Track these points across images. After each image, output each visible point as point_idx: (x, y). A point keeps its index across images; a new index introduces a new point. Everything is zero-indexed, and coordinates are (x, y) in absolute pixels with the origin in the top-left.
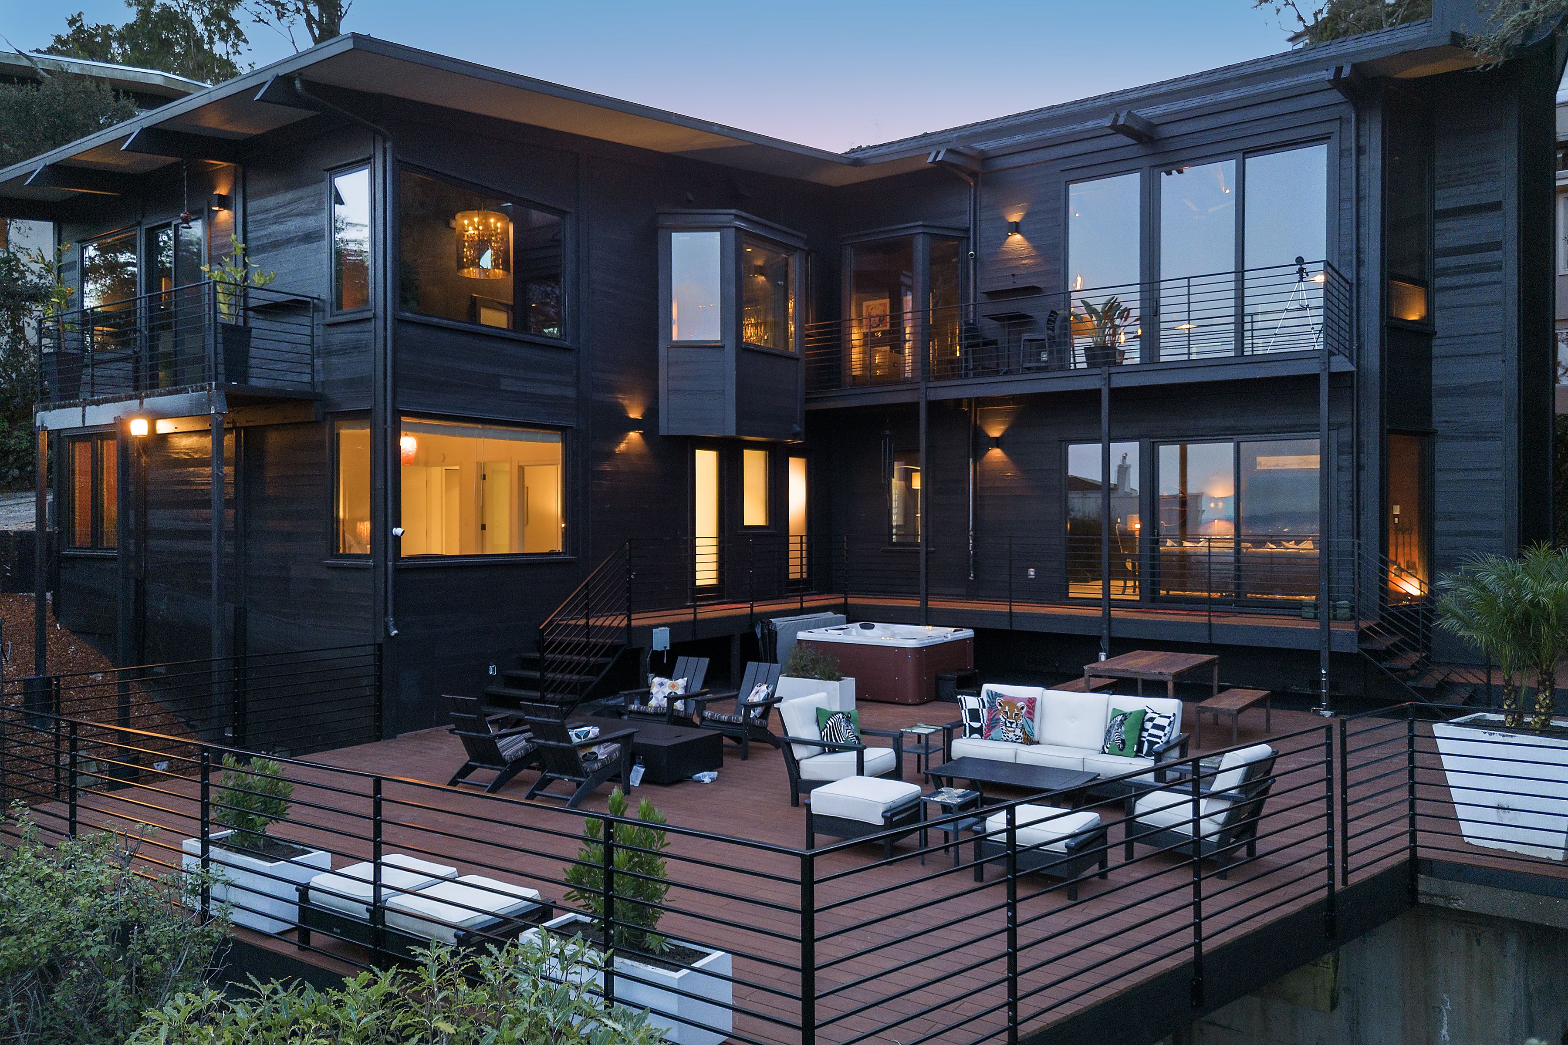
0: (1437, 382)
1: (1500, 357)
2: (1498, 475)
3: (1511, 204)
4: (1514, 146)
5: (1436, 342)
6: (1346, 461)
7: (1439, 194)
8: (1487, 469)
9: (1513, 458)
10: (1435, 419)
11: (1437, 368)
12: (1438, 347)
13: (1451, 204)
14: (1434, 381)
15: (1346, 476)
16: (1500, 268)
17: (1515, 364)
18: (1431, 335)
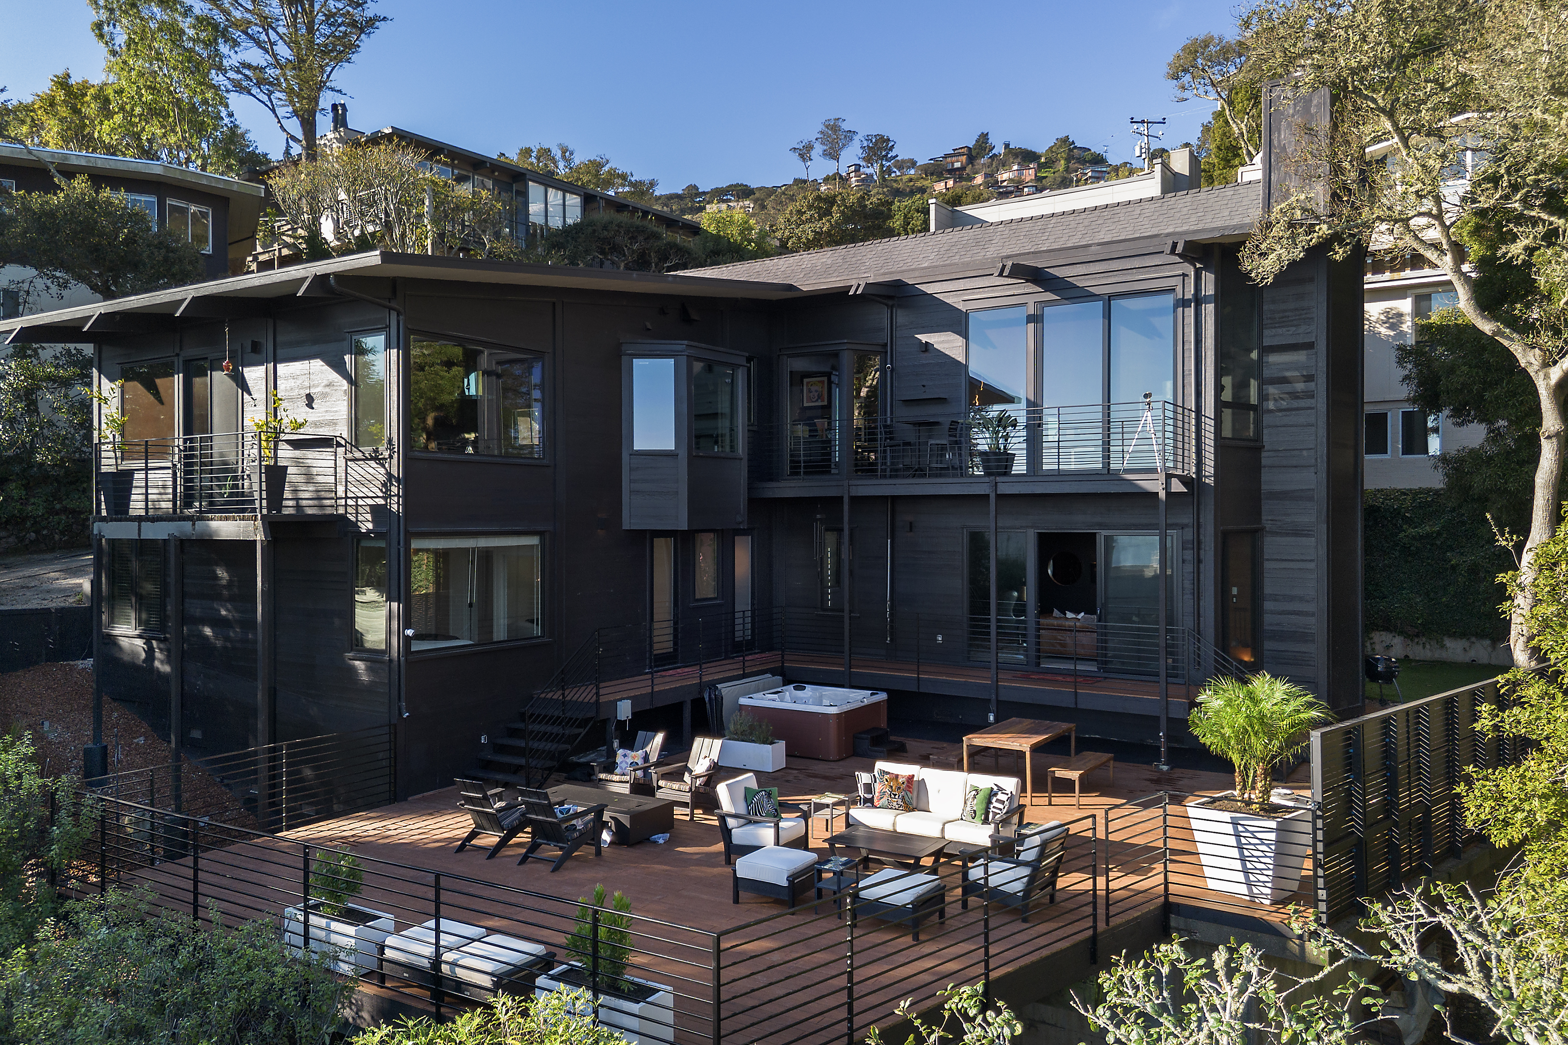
0: (1264, 487)
1: (1312, 470)
2: (1312, 565)
3: (1322, 346)
4: (1323, 298)
5: (1264, 454)
6: (1189, 555)
7: (1266, 332)
8: (1303, 560)
9: (1323, 552)
10: (1264, 518)
11: (1265, 476)
12: (1266, 459)
13: (1276, 342)
14: (1263, 487)
15: (1189, 568)
16: (1313, 397)
17: (1324, 475)
18: (1260, 448)
